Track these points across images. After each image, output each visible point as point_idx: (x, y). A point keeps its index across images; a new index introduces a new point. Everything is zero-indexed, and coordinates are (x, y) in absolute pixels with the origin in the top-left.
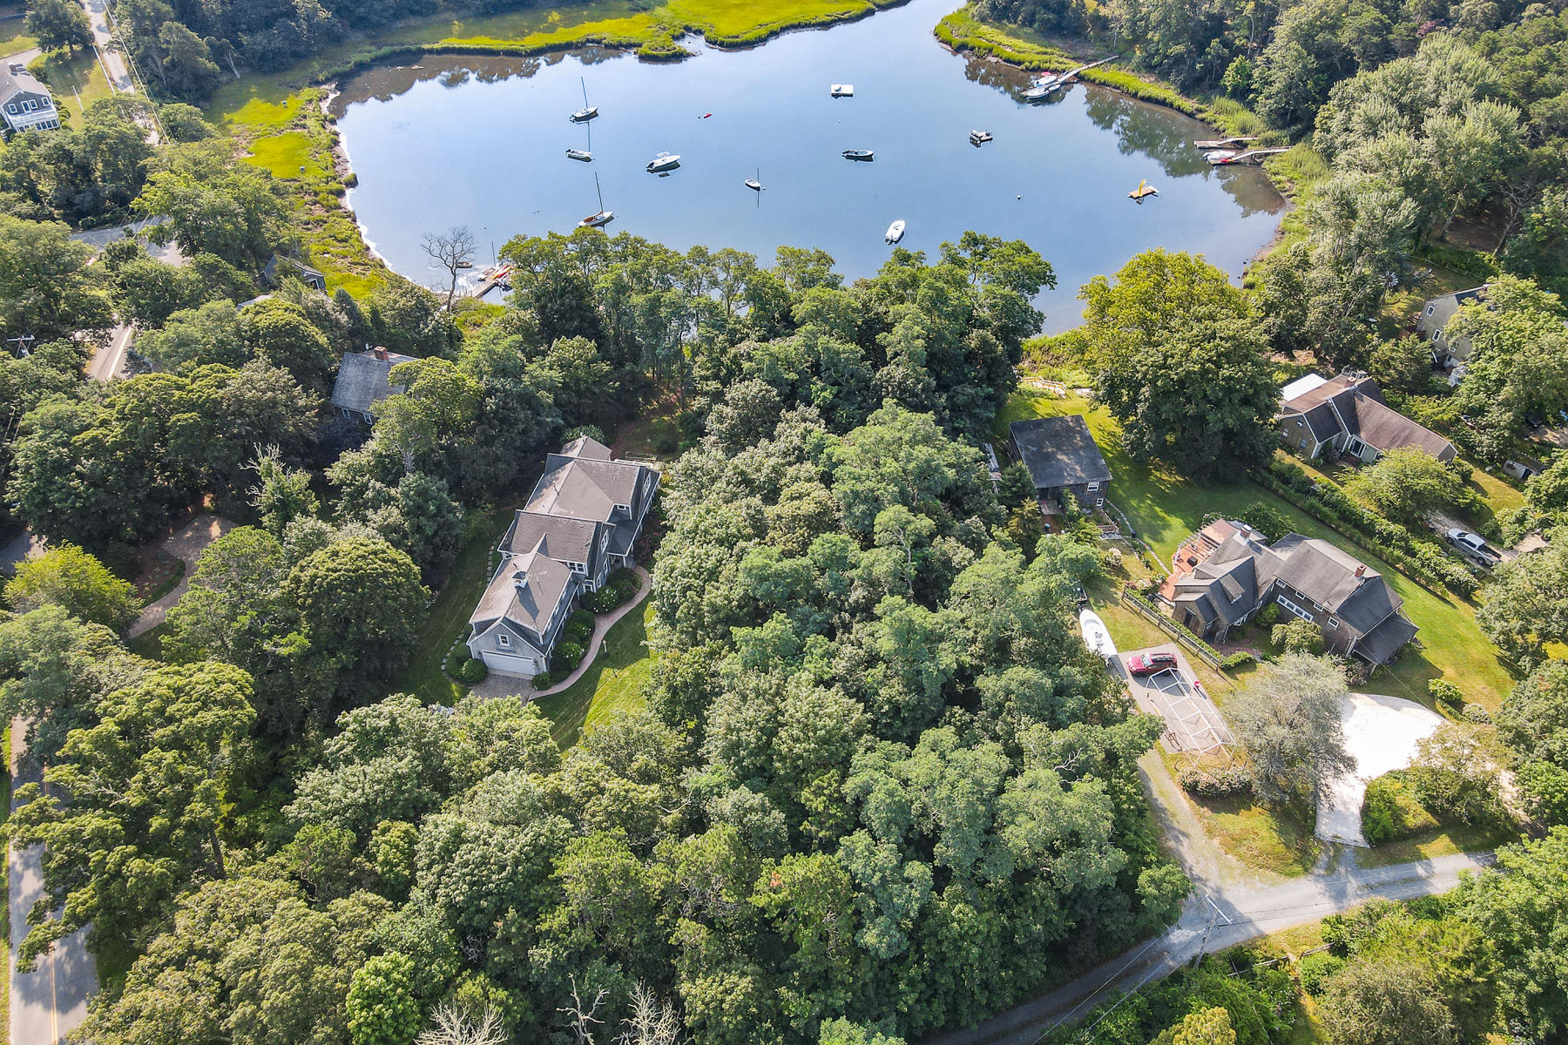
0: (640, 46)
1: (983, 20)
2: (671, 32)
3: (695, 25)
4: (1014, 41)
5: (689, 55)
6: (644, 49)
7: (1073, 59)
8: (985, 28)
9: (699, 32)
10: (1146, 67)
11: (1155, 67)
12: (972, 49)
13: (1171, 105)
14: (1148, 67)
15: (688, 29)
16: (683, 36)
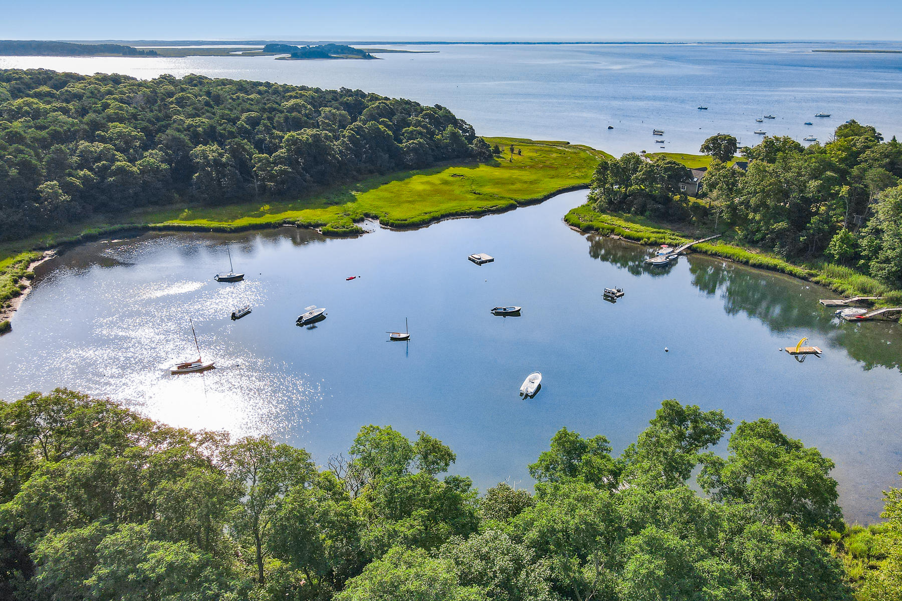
0: (325, 225)
1: (603, 211)
2: (353, 217)
3: (374, 212)
4: (631, 225)
5: (363, 232)
6: (328, 227)
7: (683, 237)
8: (605, 217)
9: (375, 217)
10: (749, 242)
11: (757, 242)
12: (597, 230)
13: (782, 271)
14: (750, 242)
15: (367, 215)
16: (362, 220)
